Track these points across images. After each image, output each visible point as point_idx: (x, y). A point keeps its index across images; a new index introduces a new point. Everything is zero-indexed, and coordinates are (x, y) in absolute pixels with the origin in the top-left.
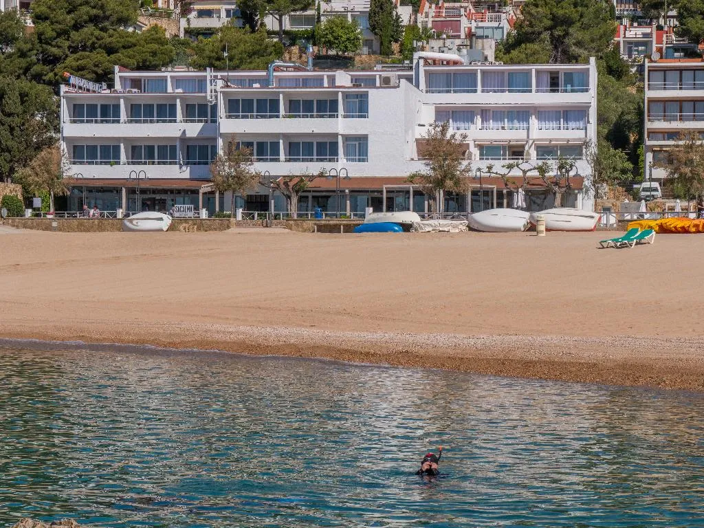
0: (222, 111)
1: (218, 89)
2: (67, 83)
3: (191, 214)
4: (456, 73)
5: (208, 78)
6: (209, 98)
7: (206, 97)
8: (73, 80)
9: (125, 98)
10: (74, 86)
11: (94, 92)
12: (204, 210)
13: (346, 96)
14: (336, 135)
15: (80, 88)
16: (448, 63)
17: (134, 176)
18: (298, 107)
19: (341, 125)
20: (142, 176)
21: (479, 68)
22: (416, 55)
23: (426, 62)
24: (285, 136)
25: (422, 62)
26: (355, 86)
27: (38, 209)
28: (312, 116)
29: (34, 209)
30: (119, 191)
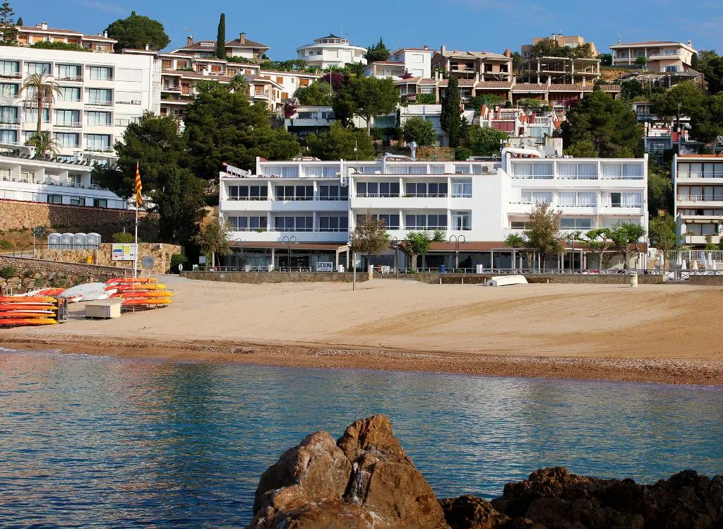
0: (353, 191)
1: (350, 175)
2: (224, 169)
3: (331, 269)
4: (536, 164)
5: (342, 166)
6: (342, 182)
7: (340, 181)
8: (230, 168)
9: (271, 181)
10: (230, 173)
11: (243, 177)
12: (341, 266)
13: (453, 180)
14: (446, 210)
15: (234, 174)
16: (529, 156)
17: (286, 240)
18: (415, 189)
19: (449, 203)
20: (293, 240)
21: (555, 160)
22: (504, 151)
23: (512, 155)
24: (404, 210)
25: (508, 155)
26: (457, 173)
27: (204, 265)
28: (425, 196)
29: (199, 265)
30: (269, 251)
